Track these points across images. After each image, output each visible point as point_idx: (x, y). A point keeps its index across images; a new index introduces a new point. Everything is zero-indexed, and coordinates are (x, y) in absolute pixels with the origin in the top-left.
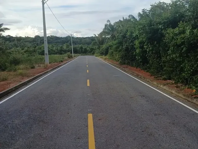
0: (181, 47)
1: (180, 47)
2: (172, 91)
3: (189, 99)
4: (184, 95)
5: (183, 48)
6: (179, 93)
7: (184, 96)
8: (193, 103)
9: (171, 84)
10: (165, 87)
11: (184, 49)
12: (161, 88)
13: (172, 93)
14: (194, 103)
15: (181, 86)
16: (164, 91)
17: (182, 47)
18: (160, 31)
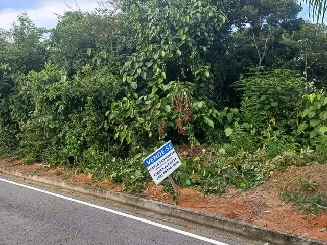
0: (55, 104)
1: (53, 103)
2: (60, 184)
3: (97, 194)
4: (86, 188)
5: (58, 106)
6: (74, 185)
7: (87, 190)
8: (105, 198)
9: (45, 171)
10: (42, 179)
11: (62, 107)
12: (33, 182)
13: (60, 187)
14: (108, 199)
15: (65, 170)
16: (42, 185)
17: (57, 103)
18: (6, 75)
